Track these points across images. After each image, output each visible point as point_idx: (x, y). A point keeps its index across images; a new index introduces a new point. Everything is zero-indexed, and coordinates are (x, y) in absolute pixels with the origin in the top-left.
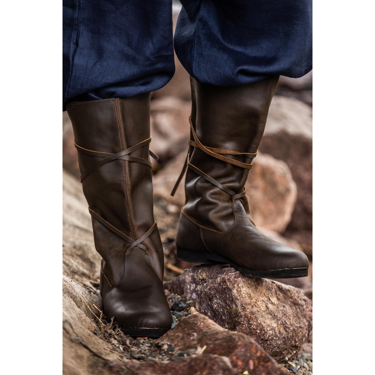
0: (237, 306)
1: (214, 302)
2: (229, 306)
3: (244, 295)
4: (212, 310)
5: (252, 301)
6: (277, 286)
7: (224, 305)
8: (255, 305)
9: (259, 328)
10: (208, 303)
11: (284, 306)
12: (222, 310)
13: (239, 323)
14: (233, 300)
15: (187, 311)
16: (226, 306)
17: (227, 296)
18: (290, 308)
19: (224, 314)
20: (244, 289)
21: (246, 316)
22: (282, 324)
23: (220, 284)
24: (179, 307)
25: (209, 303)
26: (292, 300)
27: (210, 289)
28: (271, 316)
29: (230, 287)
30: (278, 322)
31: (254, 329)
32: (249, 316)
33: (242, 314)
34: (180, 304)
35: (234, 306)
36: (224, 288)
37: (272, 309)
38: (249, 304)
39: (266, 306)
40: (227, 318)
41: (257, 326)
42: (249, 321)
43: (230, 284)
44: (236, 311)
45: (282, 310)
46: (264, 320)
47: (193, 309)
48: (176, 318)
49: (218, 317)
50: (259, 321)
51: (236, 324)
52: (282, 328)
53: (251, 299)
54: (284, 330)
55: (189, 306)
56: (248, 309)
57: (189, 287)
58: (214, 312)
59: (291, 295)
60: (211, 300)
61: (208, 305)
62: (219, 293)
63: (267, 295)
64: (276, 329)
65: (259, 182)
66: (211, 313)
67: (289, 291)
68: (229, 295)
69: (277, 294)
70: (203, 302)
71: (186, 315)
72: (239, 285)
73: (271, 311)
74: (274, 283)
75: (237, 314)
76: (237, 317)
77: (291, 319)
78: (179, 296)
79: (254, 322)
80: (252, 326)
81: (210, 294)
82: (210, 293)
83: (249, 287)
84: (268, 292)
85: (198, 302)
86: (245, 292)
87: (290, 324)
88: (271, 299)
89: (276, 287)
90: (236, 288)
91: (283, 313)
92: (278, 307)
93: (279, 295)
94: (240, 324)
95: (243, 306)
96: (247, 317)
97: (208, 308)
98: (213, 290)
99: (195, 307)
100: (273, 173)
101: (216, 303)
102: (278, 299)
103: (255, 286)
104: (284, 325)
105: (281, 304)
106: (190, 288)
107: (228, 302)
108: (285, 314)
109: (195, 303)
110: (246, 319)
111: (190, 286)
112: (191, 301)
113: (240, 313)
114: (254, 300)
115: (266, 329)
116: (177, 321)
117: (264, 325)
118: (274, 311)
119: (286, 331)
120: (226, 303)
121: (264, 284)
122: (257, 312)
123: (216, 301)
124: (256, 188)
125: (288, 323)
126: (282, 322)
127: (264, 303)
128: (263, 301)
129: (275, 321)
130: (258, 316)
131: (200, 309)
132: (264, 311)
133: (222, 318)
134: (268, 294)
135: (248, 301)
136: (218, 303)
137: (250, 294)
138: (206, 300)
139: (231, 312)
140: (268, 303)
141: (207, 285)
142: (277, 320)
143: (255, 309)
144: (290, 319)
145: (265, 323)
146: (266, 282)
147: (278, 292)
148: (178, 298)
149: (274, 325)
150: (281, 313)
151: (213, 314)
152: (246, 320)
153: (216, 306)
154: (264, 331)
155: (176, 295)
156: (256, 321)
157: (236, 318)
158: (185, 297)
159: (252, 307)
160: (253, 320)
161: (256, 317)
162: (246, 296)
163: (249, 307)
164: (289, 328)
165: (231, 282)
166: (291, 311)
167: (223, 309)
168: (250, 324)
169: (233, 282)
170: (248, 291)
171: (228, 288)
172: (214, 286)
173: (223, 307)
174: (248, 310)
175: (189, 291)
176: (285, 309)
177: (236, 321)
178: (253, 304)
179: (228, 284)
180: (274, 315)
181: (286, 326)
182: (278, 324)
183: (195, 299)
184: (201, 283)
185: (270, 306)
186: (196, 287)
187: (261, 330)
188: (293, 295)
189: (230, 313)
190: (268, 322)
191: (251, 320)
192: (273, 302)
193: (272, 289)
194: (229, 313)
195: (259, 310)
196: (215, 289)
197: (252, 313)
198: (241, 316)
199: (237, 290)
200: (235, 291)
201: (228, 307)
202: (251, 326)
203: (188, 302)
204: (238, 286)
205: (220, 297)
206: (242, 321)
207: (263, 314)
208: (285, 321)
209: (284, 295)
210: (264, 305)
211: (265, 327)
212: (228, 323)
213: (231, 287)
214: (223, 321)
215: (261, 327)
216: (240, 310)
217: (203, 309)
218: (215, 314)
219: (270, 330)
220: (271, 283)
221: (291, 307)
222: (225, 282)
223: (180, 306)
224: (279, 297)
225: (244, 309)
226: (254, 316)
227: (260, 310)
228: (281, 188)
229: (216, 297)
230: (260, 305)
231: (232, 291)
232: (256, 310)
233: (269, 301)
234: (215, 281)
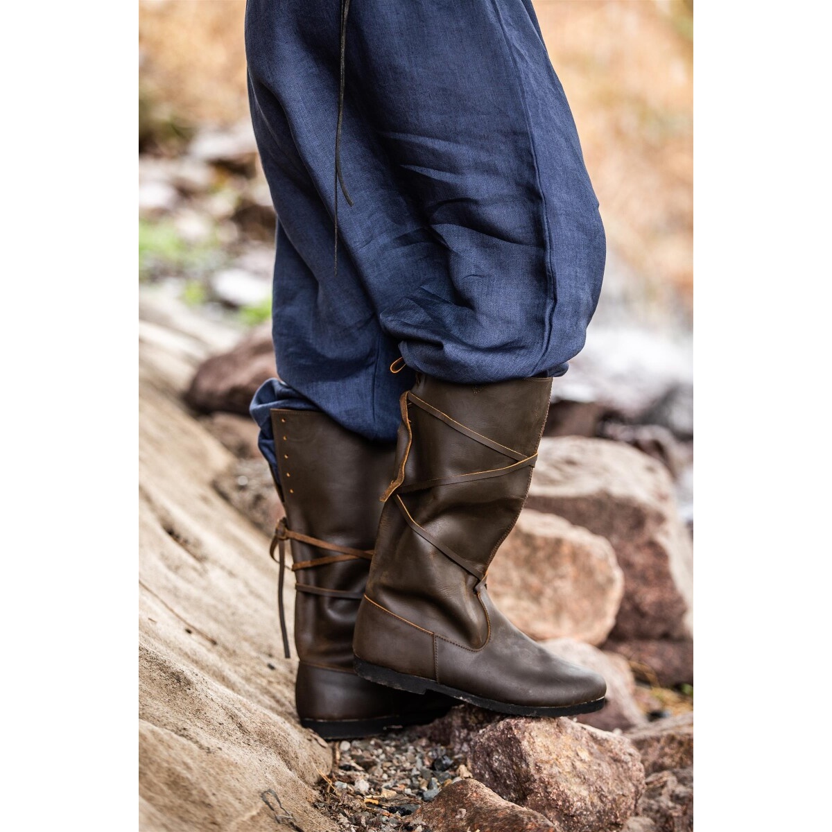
0: (528, 765)
1: (494, 759)
2: (517, 765)
3: (538, 749)
4: (492, 771)
5: (551, 757)
6: (589, 733)
7: (509, 762)
8: (556, 763)
9: (561, 799)
10: (485, 759)
11: (599, 765)
12: (505, 771)
13: (531, 791)
14: (522, 758)
15: (455, 770)
16: (512, 765)
17: (514, 750)
18: (608, 767)
19: (509, 776)
20: (539, 740)
21: (542, 781)
22: (597, 791)
23: (503, 732)
24: (443, 764)
25: (487, 760)
26: (612, 755)
27: (488, 739)
28: (580, 780)
29: (517, 736)
30: (590, 788)
31: (553, 799)
32: (546, 780)
33: (537, 777)
34: (444, 759)
35: (524, 766)
36: (509, 738)
37: (581, 770)
38: (547, 762)
39: (573, 764)
40: (514, 783)
41: (558, 795)
42: (546, 788)
43: (518, 733)
44: (527, 772)
45: (596, 770)
46: (569, 786)
47: (462, 767)
48: (438, 782)
49: (500, 781)
50: (560, 787)
51: (526, 793)
52: (596, 798)
53: (550, 754)
54: (598, 800)
55: (457, 763)
56: (545, 769)
57: (457, 734)
58: (494, 773)
59: (610, 746)
60: (489, 755)
61: (486, 762)
62: (501, 745)
63: (574, 749)
64: (587, 799)
65: (568, 568)
66: (489, 774)
67: (606, 740)
68: (517, 748)
69: (588, 746)
70: (478, 758)
71: (453, 778)
72: (532, 734)
73: (580, 773)
74: (585, 729)
75: (528, 778)
76: (528, 781)
77: (610, 783)
78: (442, 747)
79: (554, 788)
80: (551, 795)
81: (489, 746)
82: (488, 744)
83: (546, 737)
84: (576, 742)
85: (470, 758)
86: (540, 744)
87: (608, 792)
88: (579, 753)
89: (587, 735)
90: (527, 738)
91: (597, 774)
92: (590, 766)
93: (592, 747)
94: (533, 792)
95: (536, 765)
96: (543, 782)
97: (485, 767)
98: (493, 740)
99: (466, 766)
100: (588, 555)
101: (498, 760)
102: (591, 754)
103: (556, 735)
104: (599, 792)
105: (595, 760)
106: (460, 735)
107: (514, 759)
108: (600, 777)
109: (466, 759)
110: (541, 784)
111: (460, 732)
112: (461, 755)
113: (532, 775)
114: (554, 756)
115: (571, 799)
116: (438, 786)
117: (569, 793)
118: (583, 772)
119: (602, 802)
120: (512, 761)
121: (569, 730)
122: (558, 774)
123: (497, 757)
124: (562, 577)
125: (606, 790)
126: (596, 788)
127: (569, 760)
128: (567, 756)
129: (585, 786)
130: (559, 780)
131: (473, 769)
132: (569, 773)
133: (505, 782)
134: (576, 747)
135: (545, 757)
136: (500, 761)
137: (548, 747)
138: (483, 755)
139: (519, 774)
140: (575, 760)
141: (484, 732)
142: (589, 785)
143: (555, 770)
144: (608, 784)
145: (570, 790)
146: (573, 728)
147: (592, 743)
148: (442, 750)
149: (585, 793)
150: (594, 775)
151: (492, 776)
152: (541, 787)
153: (496, 764)
154: (569, 802)
155: (439, 745)
156: (556, 787)
157: (526, 784)
158: (452, 749)
159: (552, 767)
160: (552, 786)
161: (556, 782)
162: (542, 750)
163: (547, 766)
164: (606, 797)
165: (520, 729)
166: (610, 771)
167: (507, 770)
168: (548, 793)
169: (523, 729)
170: (544, 743)
171: (515, 738)
172: (494, 735)
173: (507, 766)
174: (545, 772)
175: (457, 740)
176: (600, 769)
177: (527, 789)
178: (552, 762)
179: (515, 732)
180: (585, 778)
181: (602, 794)
182: (590, 792)
183: (467, 753)
184: (475, 728)
185: (578, 764)
186: (468, 734)
187: (564, 801)
188: (612, 747)
189: (518, 776)
190: (575, 788)
191: (549, 786)
192: (583, 758)
193: (582, 738)
194: (516, 775)
195: (561, 771)
196: (496, 739)
197: (551, 776)
198: (535, 781)
199: (529, 742)
200: (525, 744)
201: (515, 767)
202: (549, 796)
203: (456, 757)
204: (530, 735)
205: (503, 751)
206: (535, 788)
207: (568, 776)
208: (600, 787)
209: (600, 747)
210: (569, 764)
211: (571, 796)
212: (515, 791)
213: (519, 736)
214: (507, 787)
215: (564, 796)
216: (533, 771)
217: (478, 768)
218: (496, 777)
219: (577, 801)
220: (580, 729)
221: (610, 764)
222: (511, 729)
223: (444, 762)
224: (592, 751)
225: (539, 770)
226: (554, 780)
227: (563, 770)
228: (600, 578)
229: (497, 751)
230: (562, 763)
231: (520, 743)
232: (557, 771)
233: (577, 757)
234: (496, 728)
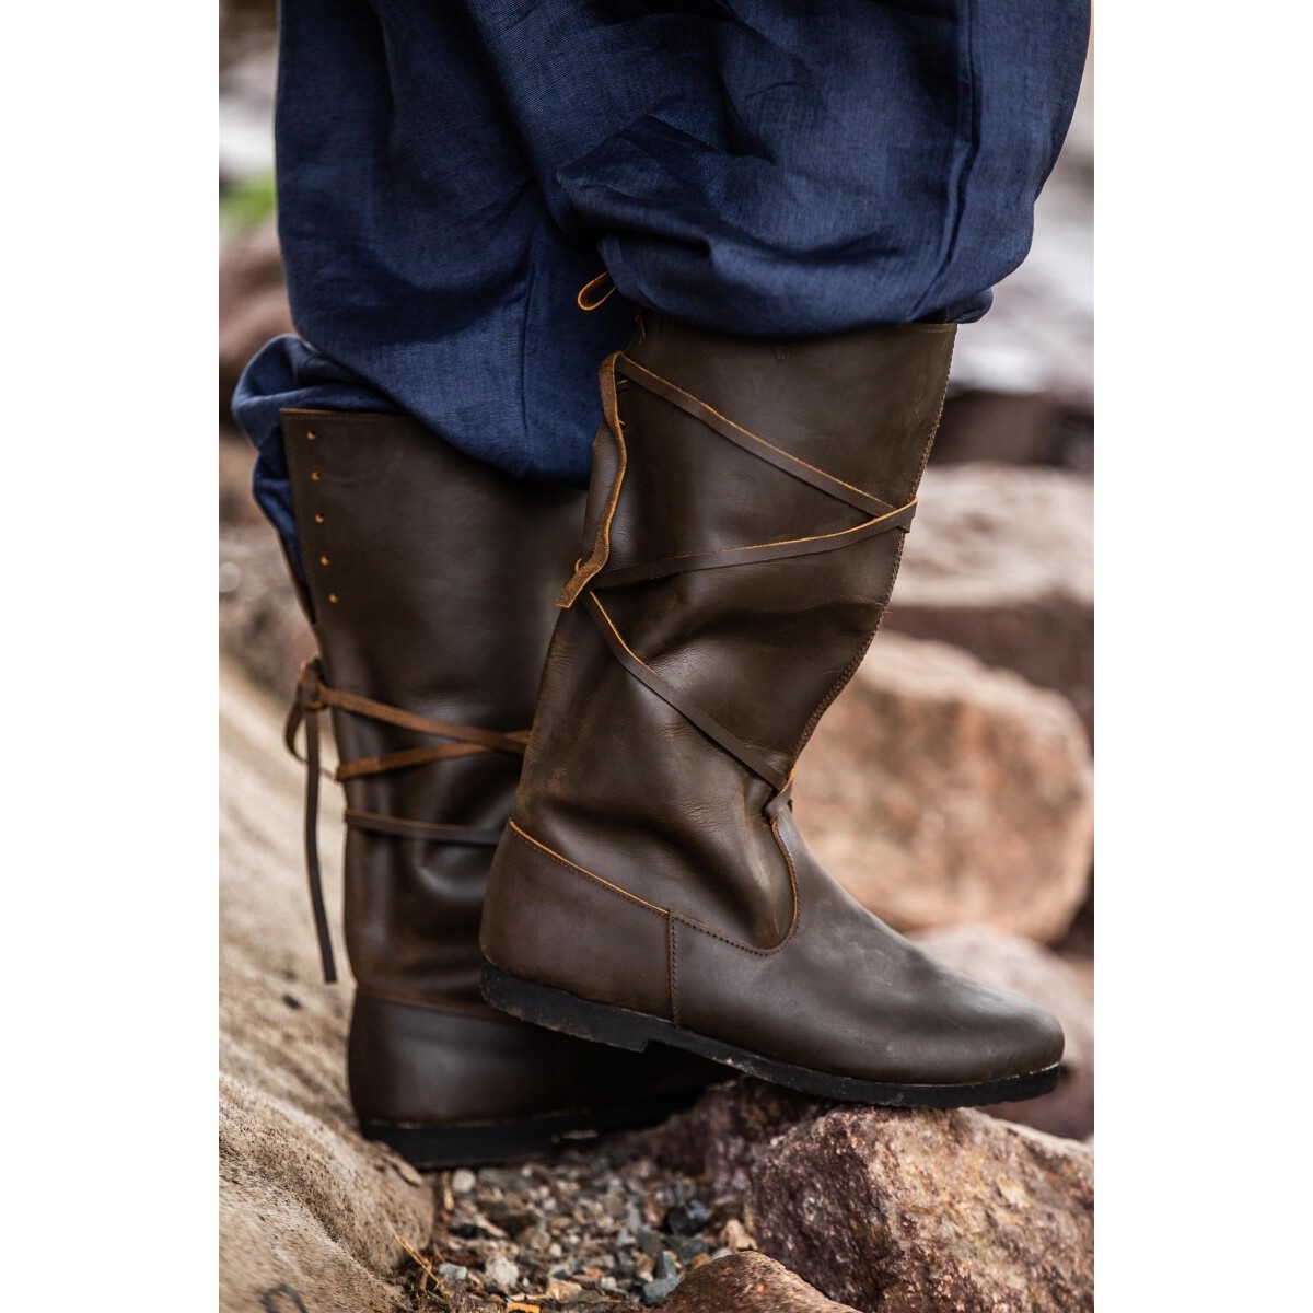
0: (883, 1219)
1: (805, 1205)
2: (858, 1219)
3: (908, 1181)
4: (801, 1233)
5: (938, 1200)
6: (1024, 1143)
7: (840, 1213)
8: (949, 1213)
9: (963, 1295)
10: (785, 1205)
11: (1050, 1217)
12: (832, 1233)
13: (893, 1279)
14: (871, 1199)
15: (716, 1233)
16: (847, 1218)
17: (852, 1184)
18: (1071, 1222)
19: (841, 1245)
20: (909, 1160)
21: (916, 1254)
22: (1045, 1278)
23: (824, 1142)
24: (688, 1219)
25: (790, 1207)
26: (1079, 1194)
27: (791, 1159)
28: (1006, 1253)
29: (859, 1152)
30: (1029, 1272)
31: (944, 1298)
32: (927, 1252)
33: (904, 1245)
34: (691, 1208)
35: (874, 1220)
36: (840, 1157)
37: (1009, 1228)
38: (928, 1212)
39: (988, 1216)
40: (853, 1261)
41: (955, 1288)
42: (927, 1270)
43: (859, 1144)
44: (883, 1235)
45: (1042, 1229)
46: (981, 1266)
47: (734, 1227)
48: (678, 1260)
49: (821, 1256)
50: (961, 1269)
51: (882, 1283)
52: (1044, 1294)
53: (936, 1193)
54: (1050, 1299)
55: (722, 1215)
56: (923, 1227)
57: (721, 1147)
58: (806, 1237)
59: (1076, 1173)
60: (795, 1195)
61: (787, 1214)
62: (822, 1171)
63: (990, 1180)
64: (1024, 1297)
65: (976, 767)
66: (795, 1242)
67: (1066, 1160)
68: (857, 1180)
69: (1024, 1172)
70: (770, 1202)
71: (712, 1250)
72: (892, 1146)
73: (1006, 1235)
74: (1016, 1134)
75: (886, 1248)
76: (885, 1256)
77: (1077, 1260)
78: (688, 1181)
79: (946, 1272)
80: (940, 1289)
81: (793, 1174)
82: (791, 1172)
83: (925, 1153)
84: (996, 1164)
85: (752, 1204)
86: (913, 1170)
87: (1072, 1279)
88: (1004, 1191)
89: (1022, 1149)
90: (881, 1156)
91: (1046, 1239)
92: (1028, 1220)
93: (1033, 1176)
94: (897, 1281)
95: (904, 1219)
96: (920, 1258)
97: (786, 1225)
98: (802, 1161)
99: (742, 1221)
100: (1020, 737)
101: (814, 1207)
102: (1031, 1191)
103: (948, 1147)
104: (1050, 1281)
105: (1040, 1207)
106: (727, 1152)
107: (852, 1205)
108: (1053, 1244)
109: (741, 1207)
110: (916, 1263)
111: (727, 1145)
112: (729, 1199)
113: (895, 1242)
114: (944, 1197)
115: (986, 1298)
116: (678, 1271)
117: (980, 1282)
118: (1013, 1233)
119: (1059, 1302)
120: (847, 1208)
121: (979, 1138)
122: (955, 1240)
123: (812, 1200)
124: (965, 786)
125: (1066, 1275)
126: (1044, 1270)
127: (979, 1207)
128: (976, 1198)
129: (1018, 1267)
130: (957, 1252)
131: (759, 1229)
132: (981, 1235)
133: (833, 1259)
134: (995, 1176)
135: (923, 1199)
136: (819, 1209)
137: (930, 1176)
138: (780, 1197)
139: (864, 1239)
140: (994, 1205)
141: (781, 1143)
142: (1028, 1264)
143: (948, 1229)
144: (1072, 1261)
145: (982, 1275)
146: (987, 1132)
147: (1031, 1167)
148: (686, 1187)
149: (1017, 1283)
150: (1039, 1240)
151: (802, 1245)
152: (916, 1268)
153: (811, 1218)
154: (981, 1303)
155: (680, 1175)
156: (951, 1270)
157: (881, 1262)
158: (709, 1185)
159: (939, 1222)
160: (940, 1267)
161: (951, 1258)
162: (917, 1182)
163: (929, 1221)
164: (1068, 1292)
165: (863, 1135)
166: (1075, 1231)
167: (836, 1230)
168: (931, 1282)
169: (872, 1136)
170: (921, 1167)
171: (852, 1156)
172: (805, 1149)
173: (835, 1222)
174: (924, 1234)
175: (722, 1163)
176: (1053, 1226)
177: (883, 1274)
178: (939, 1211)
179: (854, 1141)
180: (1017, 1248)
181: (1058, 1286)
182: (1029, 1280)
183: (742, 1192)
184: (761, 1134)
185: (1001, 1216)
186: (746, 1149)
187: (969, 1302)
188: (1081, 1175)
189: (861, 1243)
190: (994, 1272)
191: (933, 1267)
192: (1012, 1201)
193: (1008, 1154)
194: (857, 1242)
195: (960, 1231)
196: (809, 1159)
197: (939, 1243)
198: (901, 1254)
199: (885, 1164)
200: (876, 1168)
201: (854, 1224)
202: (935, 1289)
203: (720, 1201)
204: (888, 1147)
205: (826, 1187)
206: (901, 1272)
207: (977, 1244)
208: (1054, 1269)
209: (1052, 1177)
210: (980, 1214)
211: (986, 1290)
212: (855, 1278)
213: (862, 1152)
214: (837, 1269)
215: (969, 1291)
216: (895, 1233)
217: (768, 1227)
218: (811, 1246)
219: (1000, 1302)
220: (1003, 1134)
221: (1074, 1215)
222: (844, 1134)
223: (691, 1214)
224: (1033, 1184)
225: (910, 1229)
226: (946, 1252)
227: (967, 1230)
228: (1050, 787)
229: (813, 1186)
230: (964, 1213)
231: (866, 1166)
232: (952, 1232)
233: (998, 1199)
234: (808, 1133)
